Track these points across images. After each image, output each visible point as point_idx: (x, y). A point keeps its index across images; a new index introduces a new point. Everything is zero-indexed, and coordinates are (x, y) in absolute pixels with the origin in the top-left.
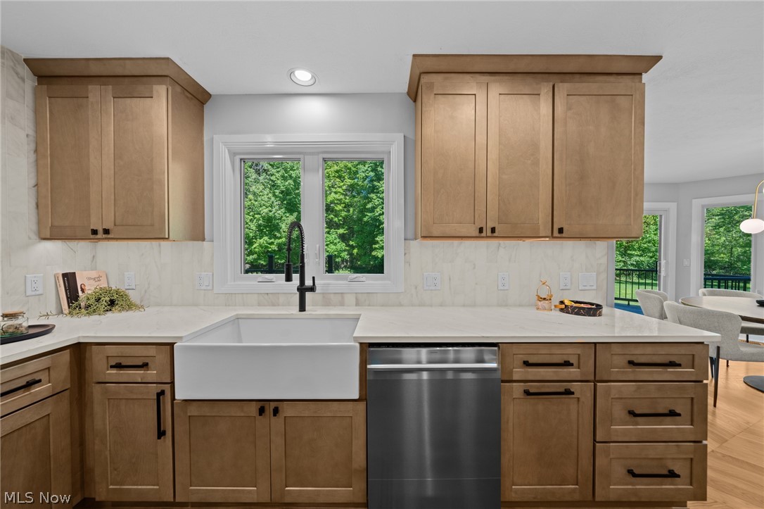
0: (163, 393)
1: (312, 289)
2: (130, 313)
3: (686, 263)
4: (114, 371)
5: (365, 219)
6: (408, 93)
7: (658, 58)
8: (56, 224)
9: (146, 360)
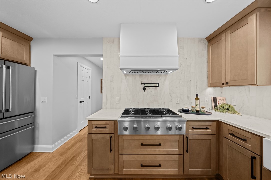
0: (254, 157)
2: (235, 115)
4: (231, 136)
8: (212, 82)
9: (246, 138)
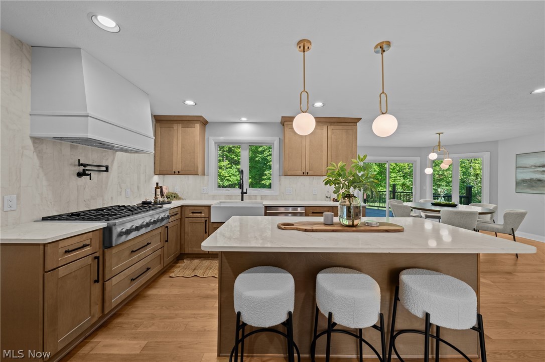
0: (206, 221)
1: (246, 193)
3: (424, 188)
4: (192, 214)
5: (257, 159)
6: (281, 123)
7: (361, 119)
8: (161, 170)
9: (201, 211)
